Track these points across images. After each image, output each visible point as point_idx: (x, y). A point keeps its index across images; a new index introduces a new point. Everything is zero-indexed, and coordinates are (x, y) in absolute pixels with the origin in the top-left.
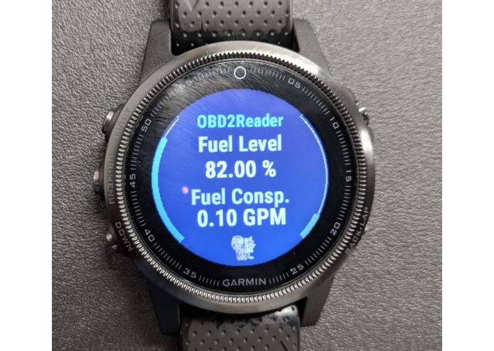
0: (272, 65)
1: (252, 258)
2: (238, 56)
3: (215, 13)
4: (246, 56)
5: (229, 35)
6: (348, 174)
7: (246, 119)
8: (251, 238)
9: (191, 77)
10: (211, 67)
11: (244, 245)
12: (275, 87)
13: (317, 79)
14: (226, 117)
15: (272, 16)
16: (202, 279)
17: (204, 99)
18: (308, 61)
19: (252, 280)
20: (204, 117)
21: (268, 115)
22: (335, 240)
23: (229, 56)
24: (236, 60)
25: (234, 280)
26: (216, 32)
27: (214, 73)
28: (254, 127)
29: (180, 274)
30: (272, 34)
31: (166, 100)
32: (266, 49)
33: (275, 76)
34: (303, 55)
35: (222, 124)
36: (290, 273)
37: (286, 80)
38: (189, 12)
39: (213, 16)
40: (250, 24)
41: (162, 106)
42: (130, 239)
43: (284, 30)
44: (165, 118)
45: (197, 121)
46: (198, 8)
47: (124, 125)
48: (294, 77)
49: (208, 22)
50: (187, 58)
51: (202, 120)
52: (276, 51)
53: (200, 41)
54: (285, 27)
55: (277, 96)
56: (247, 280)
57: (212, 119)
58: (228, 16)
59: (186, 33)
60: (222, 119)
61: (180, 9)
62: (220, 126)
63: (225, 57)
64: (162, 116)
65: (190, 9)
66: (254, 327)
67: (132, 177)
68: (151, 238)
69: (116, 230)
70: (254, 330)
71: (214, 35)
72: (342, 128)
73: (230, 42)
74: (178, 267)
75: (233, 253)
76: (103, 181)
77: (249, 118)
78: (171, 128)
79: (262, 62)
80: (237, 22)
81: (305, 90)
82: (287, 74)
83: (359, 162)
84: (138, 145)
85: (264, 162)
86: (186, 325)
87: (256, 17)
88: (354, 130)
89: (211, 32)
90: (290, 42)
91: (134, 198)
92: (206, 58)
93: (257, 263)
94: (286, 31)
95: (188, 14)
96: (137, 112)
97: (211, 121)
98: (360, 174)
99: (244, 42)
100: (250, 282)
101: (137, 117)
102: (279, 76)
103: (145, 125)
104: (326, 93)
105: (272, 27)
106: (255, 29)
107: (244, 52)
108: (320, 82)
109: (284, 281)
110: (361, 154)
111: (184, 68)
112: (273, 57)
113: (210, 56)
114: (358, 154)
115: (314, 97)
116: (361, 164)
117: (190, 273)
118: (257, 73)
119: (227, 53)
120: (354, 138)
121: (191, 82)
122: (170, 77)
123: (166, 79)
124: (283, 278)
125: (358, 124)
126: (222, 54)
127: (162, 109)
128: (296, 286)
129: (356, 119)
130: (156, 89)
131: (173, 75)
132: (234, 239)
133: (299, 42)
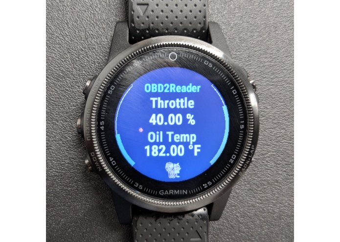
0: (194, 51)
1: (179, 177)
2: (172, 45)
3: (157, 17)
4: (178, 45)
5: (166, 32)
6: (242, 124)
7: (176, 86)
8: (178, 164)
9: (141, 59)
10: (154, 53)
11: (173, 168)
12: (196, 66)
13: (223, 61)
14: (164, 85)
15: (195, 19)
16: (146, 190)
17: (149, 73)
18: (218, 49)
19: (179, 191)
20: (149, 85)
21: (191, 84)
22: (232, 166)
23: (166, 45)
24: (170, 48)
25: (167, 191)
26: (158, 30)
27: (156, 57)
28: (181, 92)
29: (132, 186)
30: (195, 31)
31: (125, 73)
32: (190, 41)
33: (196, 59)
34: (214, 45)
35: (161, 89)
36: (203, 187)
37: (203, 61)
38: (141, 16)
39: (156, 19)
40: (180, 25)
41: (122, 77)
42: (100, 163)
43: (202, 29)
44: (123, 86)
45: (144, 87)
46: (147, 14)
47: (97, 89)
48: (208, 60)
49: (153, 23)
50: (139, 46)
51: (148, 87)
52: (197, 43)
53: (147, 35)
54: (203, 27)
55: (197, 72)
56: (175, 191)
57: (154, 86)
58: (166, 19)
59: (138, 30)
60: (161, 87)
61: (135, 15)
62: (159, 91)
63: (164, 46)
64: (122, 84)
65: (142, 14)
66: (179, 221)
67: (102, 123)
68: (114, 163)
69: (91, 158)
70: (179, 223)
71: (157, 32)
72: (239, 93)
73: (167, 36)
74: (131, 182)
75: (166, 173)
76: (83, 126)
77: (179, 86)
78: (127, 92)
79: (187, 50)
80: (172, 23)
81: (215, 68)
82: (204, 58)
83: (249, 116)
84: (106, 102)
85: (188, 115)
86: (136, 219)
87: (184, 20)
88: (245, 92)
89: (155, 30)
90: (206, 37)
91: (103, 137)
92: (151, 46)
93: (181, 180)
94: (204, 30)
95: (140, 17)
96: (105, 81)
97: (154, 88)
98: (250, 124)
99: (176, 36)
100: (177, 192)
101: (106, 84)
102: (198, 59)
103: (111, 90)
104: (228, 70)
105: (194, 27)
106: (183, 28)
107: (176, 43)
108: (225, 63)
109: (199, 192)
110: (251, 111)
111: (137, 53)
112: (195, 46)
113: (154, 45)
114: (249, 111)
115: (221, 73)
116: (250, 117)
117: (138, 186)
118: (184, 57)
119: (164, 44)
120: (246, 100)
121: (141, 62)
122: (127, 59)
123: (125, 60)
124: (198, 190)
125: (249, 91)
126: (162, 44)
127: (122, 80)
128: (206, 195)
129: (247, 88)
130: (118, 66)
131: (129, 57)
132: (167, 164)
133: (212, 37)
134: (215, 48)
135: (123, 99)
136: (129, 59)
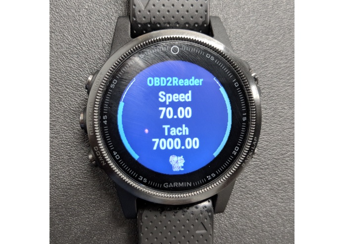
0: (196, 45)
1: (183, 169)
2: (174, 39)
3: (159, 11)
4: (179, 39)
5: (168, 26)
6: (244, 116)
7: (179, 80)
8: (182, 157)
9: (143, 52)
10: (156, 46)
11: (177, 161)
12: (198, 60)
13: (225, 54)
14: (166, 79)
15: (196, 13)
16: (150, 183)
17: (151, 67)
18: (219, 42)
19: (183, 183)
20: (152, 79)
21: (193, 78)
22: (235, 158)
23: (168, 39)
24: (172, 42)
25: (171, 184)
26: (159, 24)
27: (158, 50)
28: (184, 86)
29: (136, 179)
30: (196, 25)
31: (127, 67)
32: (192, 35)
33: (197, 52)
34: (215, 39)
35: (163, 83)
36: (207, 179)
37: (205, 55)
38: (142, 10)
39: (158, 13)
40: (182, 19)
41: (124, 71)
42: (103, 157)
43: (204, 23)
44: (126, 79)
45: (147, 81)
46: (148, 8)
47: (99, 84)
48: (210, 53)
49: (154, 17)
50: (140, 40)
51: (150, 81)
52: (198, 36)
53: (149, 29)
54: (204, 21)
55: (199, 65)
56: (179, 183)
57: (157, 80)
58: (167, 13)
59: (140, 24)
60: (163, 80)
61: (137, 9)
62: (162, 85)
63: (165, 39)
64: (124, 78)
65: (143, 8)
66: (184, 213)
67: (105, 117)
68: (118, 157)
69: (95, 152)
70: (184, 215)
71: (159, 26)
72: (241, 86)
73: (169, 30)
74: (135, 175)
75: (171, 167)
76: (86, 120)
77: (181, 80)
78: (130, 86)
79: (189, 43)
80: (173, 17)
81: (217, 61)
82: (206, 52)
83: (251, 108)
84: (108, 96)
86: (141, 212)
87: (186, 14)
88: (247, 85)
89: (156, 24)
90: (208, 30)
91: (106, 131)
92: (153, 40)
93: (186, 173)
94: (206, 24)
95: (141, 12)
96: (107, 75)
97: (157, 81)
98: (252, 116)
99: (177, 30)
100: (181, 185)
101: (108, 78)
102: (200, 52)
103: (113, 84)
104: (230, 63)
105: (196, 21)
106: (185, 22)
107: (177, 37)
108: (227, 56)
109: (203, 184)
110: (253, 103)
111: (139, 47)
112: (197, 40)
113: (155, 39)
114: (251, 103)
115: (223, 66)
116: (252, 110)
117: (143, 179)
118: (186, 50)
119: (166, 37)
120: (248, 93)
121: (143, 56)
122: (129, 53)
123: (127, 54)
124: (202, 182)
125: (251, 83)
126: (163, 37)
127: (124, 73)
128: (210, 187)
129: (249, 80)
130: (120, 60)
131: (131, 51)
132: (171, 157)
133: (214, 31)
134: (216, 41)
135: (126, 92)
136: (131, 53)
